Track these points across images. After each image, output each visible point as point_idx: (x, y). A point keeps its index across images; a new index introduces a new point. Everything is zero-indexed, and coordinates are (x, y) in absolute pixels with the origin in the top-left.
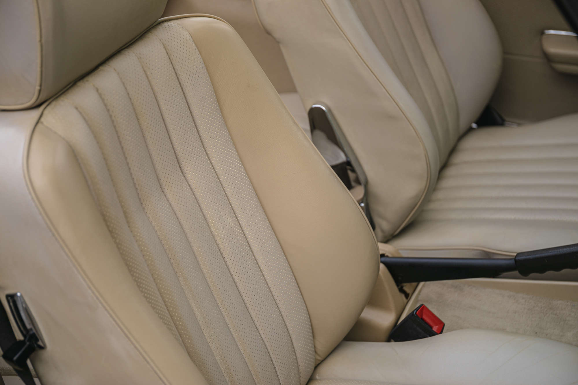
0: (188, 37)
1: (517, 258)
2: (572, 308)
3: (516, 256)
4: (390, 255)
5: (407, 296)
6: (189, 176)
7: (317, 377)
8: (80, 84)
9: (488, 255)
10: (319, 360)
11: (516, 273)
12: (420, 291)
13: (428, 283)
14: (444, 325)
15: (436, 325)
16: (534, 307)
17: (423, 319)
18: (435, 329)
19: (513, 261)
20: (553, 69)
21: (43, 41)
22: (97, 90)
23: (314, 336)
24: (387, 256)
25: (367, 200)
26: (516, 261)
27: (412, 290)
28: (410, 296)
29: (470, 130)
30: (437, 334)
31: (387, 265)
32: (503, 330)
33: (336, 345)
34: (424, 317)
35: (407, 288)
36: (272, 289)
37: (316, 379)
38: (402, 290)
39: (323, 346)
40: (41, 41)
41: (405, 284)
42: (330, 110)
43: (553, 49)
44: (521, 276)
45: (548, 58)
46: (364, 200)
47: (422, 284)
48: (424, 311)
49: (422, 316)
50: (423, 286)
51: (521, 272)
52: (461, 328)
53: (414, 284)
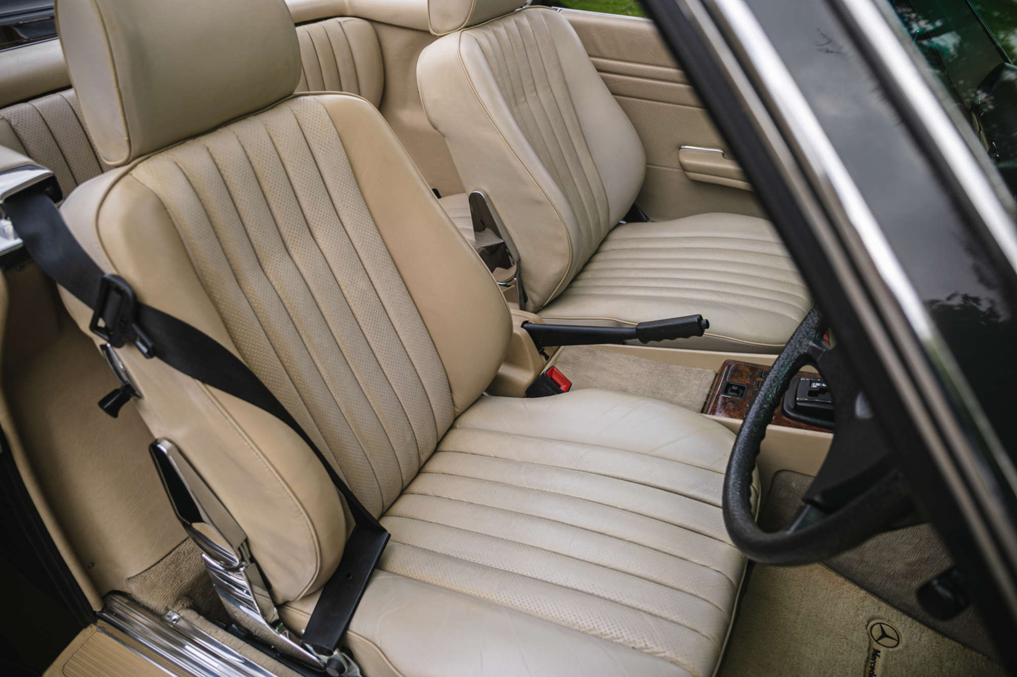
0: (322, 110)
1: (638, 328)
2: (685, 372)
3: (637, 326)
4: (533, 323)
5: (547, 358)
6: (320, 241)
7: (458, 426)
8: (190, 142)
9: (619, 324)
10: (459, 412)
11: (637, 340)
12: (560, 354)
13: (567, 347)
14: (571, 385)
15: (564, 384)
16: (654, 370)
17: (552, 379)
18: (563, 387)
19: (635, 330)
20: (687, 176)
21: (120, 86)
22: (208, 149)
23: (451, 391)
24: (531, 323)
25: (520, 275)
26: (637, 329)
27: (552, 353)
28: (550, 358)
29: (619, 225)
30: (564, 392)
31: (529, 330)
32: (624, 391)
33: (476, 398)
34: (554, 377)
35: (547, 350)
36: (407, 349)
37: (456, 428)
38: (542, 353)
39: (460, 399)
40: (118, 86)
41: (545, 348)
42: (487, 196)
43: (687, 161)
44: (643, 344)
45: (684, 168)
46: (517, 275)
47: (562, 347)
48: (553, 372)
49: (551, 375)
50: (563, 349)
51: (641, 340)
52: (591, 387)
53: (555, 348)
